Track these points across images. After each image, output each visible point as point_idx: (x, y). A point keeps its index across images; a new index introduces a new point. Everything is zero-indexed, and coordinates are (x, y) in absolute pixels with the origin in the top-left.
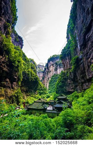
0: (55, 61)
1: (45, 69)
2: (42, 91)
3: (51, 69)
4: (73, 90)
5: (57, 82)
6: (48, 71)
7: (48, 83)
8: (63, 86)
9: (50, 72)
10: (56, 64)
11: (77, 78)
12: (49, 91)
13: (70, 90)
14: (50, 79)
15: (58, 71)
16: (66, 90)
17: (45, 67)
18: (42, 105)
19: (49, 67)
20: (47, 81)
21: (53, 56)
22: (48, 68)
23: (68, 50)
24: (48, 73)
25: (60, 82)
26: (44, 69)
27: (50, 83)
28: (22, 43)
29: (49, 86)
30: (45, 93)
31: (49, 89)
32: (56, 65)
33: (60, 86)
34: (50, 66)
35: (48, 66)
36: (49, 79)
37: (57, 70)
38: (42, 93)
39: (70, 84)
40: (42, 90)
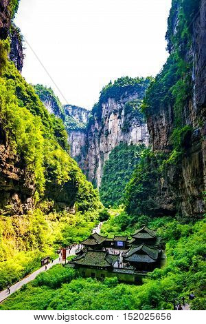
0: (125, 100)
1: (91, 122)
2: (86, 202)
3: (110, 124)
4: (171, 205)
5: (132, 181)
6: (101, 132)
7: (99, 168)
8: (148, 195)
9: (108, 133)
10: (128, 109)
11: (183, 182)
12: (105, 193)
13: (165, 206)
14: (107, 158)
15: (133, 133)
16: (152, 205)
17: (90, 115)
18: (105, 259)
19: (103, 116)
20: (97, 162)
21: (120, 80)
22: (100, 120)
23: (167, 90)
24: (100, 136)
25: (140, 182)
26: (85, 120)
27: (106, 171)
28: (21, 49)
29: (103, 179)
30: (95, 208)
31: (104, 189)
32: (129, 116)
33: (139, 196)
34: (108, 116)
35: (100, 114)
36: (102, 158)
37: (128, 131)
38: (88, 206)
39: (165, 189)
40: (87, 198)
